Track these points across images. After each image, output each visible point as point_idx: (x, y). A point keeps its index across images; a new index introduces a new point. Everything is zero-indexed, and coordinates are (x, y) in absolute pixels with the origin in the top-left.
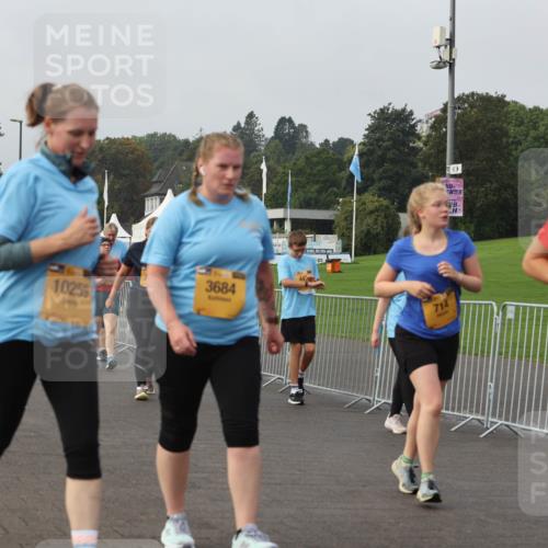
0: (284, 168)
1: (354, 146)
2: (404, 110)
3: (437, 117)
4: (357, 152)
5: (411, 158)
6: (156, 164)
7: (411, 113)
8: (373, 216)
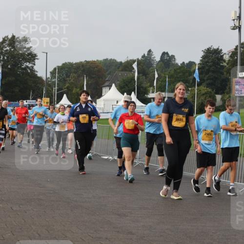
0: (165, 74)
1: (196, 65)
2: (218, 49)
3: (233, 52)
4: (197, 68)
5: (221, 71)
6: (107, 73)
7: (221, 50)
8: (204, 96)
